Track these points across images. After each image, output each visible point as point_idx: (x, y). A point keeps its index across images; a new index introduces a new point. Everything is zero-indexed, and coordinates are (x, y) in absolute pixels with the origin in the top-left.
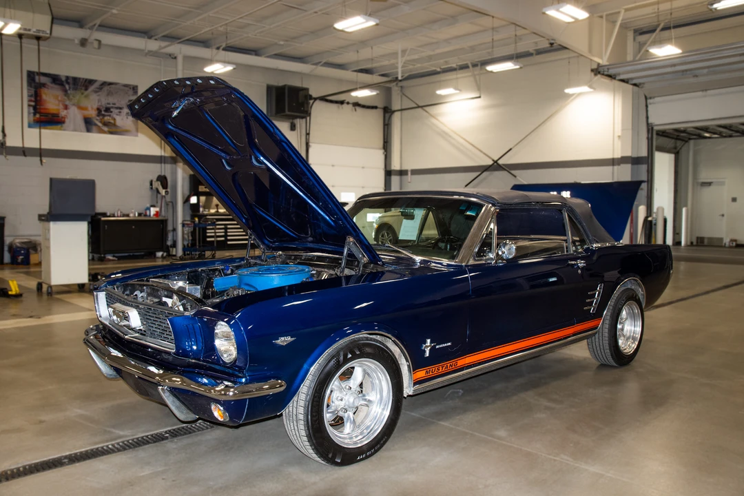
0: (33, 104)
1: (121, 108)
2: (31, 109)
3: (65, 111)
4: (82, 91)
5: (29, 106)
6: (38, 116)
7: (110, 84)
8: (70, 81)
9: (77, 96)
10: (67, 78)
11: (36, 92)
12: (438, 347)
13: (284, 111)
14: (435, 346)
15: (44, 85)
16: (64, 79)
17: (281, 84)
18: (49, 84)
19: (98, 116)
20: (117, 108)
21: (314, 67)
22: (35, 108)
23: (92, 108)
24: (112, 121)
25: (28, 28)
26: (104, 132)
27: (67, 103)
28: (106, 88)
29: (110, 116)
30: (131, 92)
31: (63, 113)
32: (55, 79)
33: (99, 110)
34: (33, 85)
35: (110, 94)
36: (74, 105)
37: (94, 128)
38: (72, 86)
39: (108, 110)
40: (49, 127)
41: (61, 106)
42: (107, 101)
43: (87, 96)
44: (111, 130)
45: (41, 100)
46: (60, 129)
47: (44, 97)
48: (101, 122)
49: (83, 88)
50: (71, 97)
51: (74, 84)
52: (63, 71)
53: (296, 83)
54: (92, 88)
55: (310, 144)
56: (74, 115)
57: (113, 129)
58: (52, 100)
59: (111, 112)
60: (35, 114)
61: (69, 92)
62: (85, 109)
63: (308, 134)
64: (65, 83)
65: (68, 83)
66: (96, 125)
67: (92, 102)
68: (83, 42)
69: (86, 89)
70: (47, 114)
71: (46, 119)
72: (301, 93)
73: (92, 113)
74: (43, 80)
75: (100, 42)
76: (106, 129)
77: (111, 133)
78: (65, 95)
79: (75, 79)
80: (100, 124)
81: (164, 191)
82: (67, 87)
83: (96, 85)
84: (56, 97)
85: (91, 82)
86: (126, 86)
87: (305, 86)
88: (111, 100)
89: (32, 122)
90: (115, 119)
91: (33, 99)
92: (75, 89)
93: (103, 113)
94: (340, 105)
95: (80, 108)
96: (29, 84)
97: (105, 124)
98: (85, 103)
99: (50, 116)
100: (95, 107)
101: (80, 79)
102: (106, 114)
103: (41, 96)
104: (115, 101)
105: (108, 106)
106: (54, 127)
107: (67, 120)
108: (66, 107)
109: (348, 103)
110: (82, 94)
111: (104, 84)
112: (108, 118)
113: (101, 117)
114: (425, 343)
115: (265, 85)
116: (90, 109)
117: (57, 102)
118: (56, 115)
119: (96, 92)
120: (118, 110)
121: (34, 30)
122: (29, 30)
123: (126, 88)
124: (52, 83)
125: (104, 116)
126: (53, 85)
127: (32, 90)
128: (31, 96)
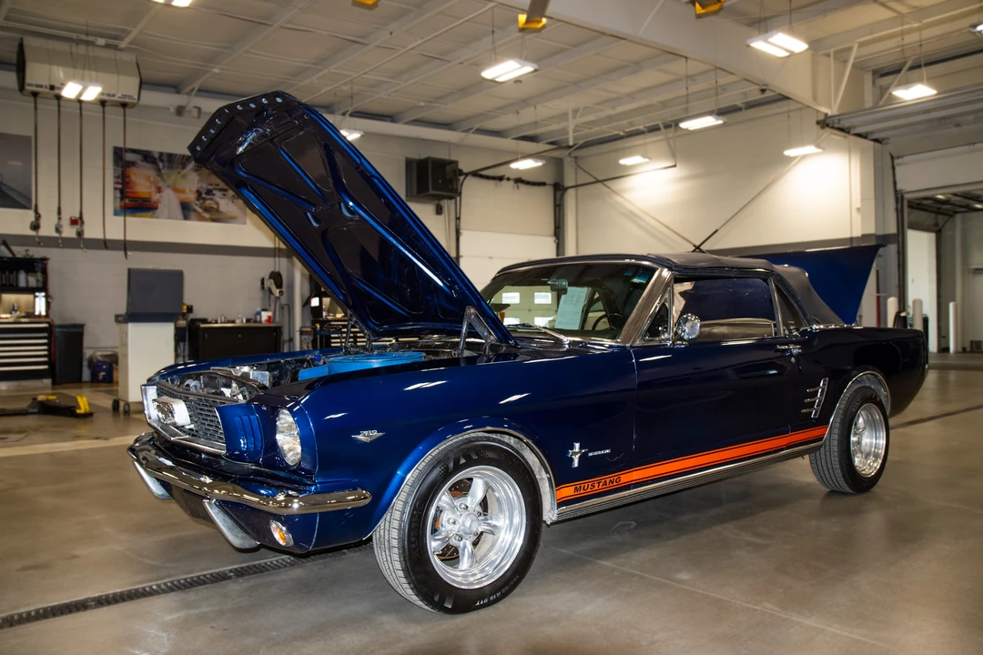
0: (120, 186)
1: (225, 190)
2: (118, 192)
3: (158, 195)
4: (179, 170)
5: (115, 189)
6: (127, 201)
8: (165, 158)
9: (172, 176)
10: (161, 154)
11: (123, 173)
12: (591, 454)
13: (428, 191)
14: (586, 453)
15: (133, 164)
16: (157, 156)
17: (423, 156)
18: (140, 162)
19: (198, 200)
20: (221, 190)
21: (464, 134)
22: (122, 192)
23: (190, 191)
24: (215, 206)
25: (112, 93)
26: (205, 220)
27: (161, 184)
29: (212, 199)
31: (155, 197)
32: (147, 156)
33: (199, 193)
34: (120, 164)
36: (169, 186)
37: (193, 215)
38: (166, 164)
39: (209, 192)
40: (139, 214)
41: (153, 189)
42: (209, 182)
43: (184, 176)
44: (213, 217)
45: (128, 183)
46: (152, 217)
47: (133, 178)
48: (201, 207)
49: (180, 167)
50: (165, 177)
51: (169, 162)
52: (156, 146)
53: (442, 155)
54: (191, 165)
55: (461, 231)
56: (169, 199)
57: (217, 216)
58: (143, 182)
59: (214, 195)
60: (122, 199)
61: (163, 171)
62: (182, 191)
63: (458, 219)
64: (158, 161)
65: (162, 161)
66: (195, 211)
67: (191, 184)
68: (180, 111)
69: (184, 168)
70: (135, 199)
71: (134, 204)
72: (448, 168)
73: (191, 197)
74: (129, 157)
75: (199, 109)
76: (207, 215)
77: (214, 220)
78: (158, 175)
79: (170, 156)
80: (200, 210)
81: (278, 290)
82: (161, 165)
84: (148, 178)
85: (189, 158)
87: (453, 158)
88: (214, 179)
89: (118, 209)
90: (218, 204)
91: (120, 180)
92: (170, 168)
93: (204, 195)
94: (497, 182)
95: (176, 190)
96: (116, 163)
97: (207, 210)
98: (182, 184)
99: (139, 201)
100: (194, 189)
101: (176, 155)
102: (208, 197)
103: (129, 177)
104: (219, 181)
105: (210, 187)
106: (145, 214)
107: (160, 206)
108: (159, 190)
109: (508, 179)
110: (179, 173)
112: (210, 202)
113: (201, 201)
114: (572, 448)
115: (404, 159)
116: (188, 191)
117: (148, 184)
118: (147, 200)
119: (195, 170)
120: (223, 193)
121: (119, 95)
122: (114, 95)
124: (142, 161)
125: (205, 199)
126: (144, 164)
127: (120, 170)
128: (118, 177)
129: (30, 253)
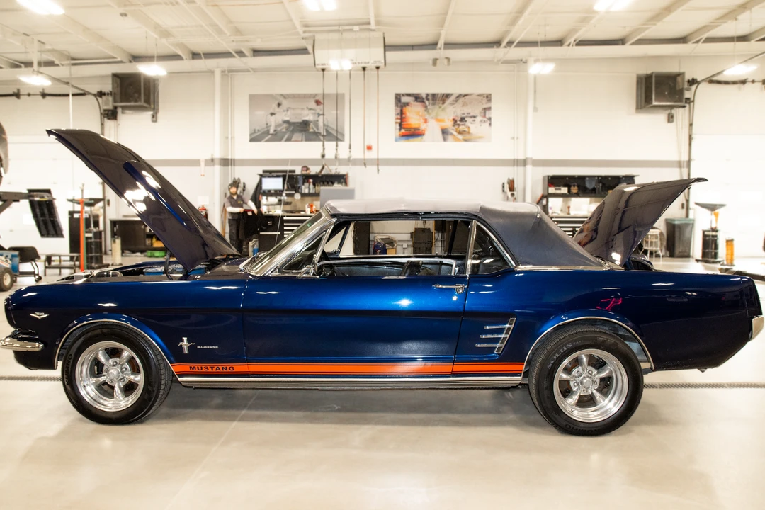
0: (399, 121)
1: (474, 117)
2: (398, 125)
3: (425, 125)
4: (440, 105)
5: (396, 123)
6: (403, 131)
7: (465, 95)
8: (430, 97)
9: (435, 110)
10: (427, 95)
11: (402, 111)
13: (651, 103)
15: (407, 104)
16: (424, 96)
17: (649, 72)
18: (412, 102)
19: (454, 126)
20: (471, 117)
21: (696, 45)
22: (401, 125)
23: (449, 119)
24: (467, 130)
25: (367, 61)
26: (458, 140)
27: (427, 117)
28: (461, 100)
29: (464, 125)
30: (485, 100)
31: (423, 126)
32: (417, 98)
33: (455, 121)
34: (399, 105)
35: (465, 104)
36: (432, 118)
37: (450, 137)
38: (431, 102)
39: (462, 119)
40: (411, 139)
41: (422, 121)
42: (462, 112)
43: (443, 109)
44: (465, 138)
45: (405, 117)
46: (421, 141)
47: (408, 114)
48: (456, 131)
49: (441, 102)
50: (430, 111)
51: (433, 100)
52: (423, 90)
54: (449, 101)
55: (693, 136)
56: (433, 127)
57: (467, 137)
58: (415, 116)
59: (466, 121)
60: (400, 129)
61: (429, 107)
62: (443, 121)
63: (691, 125)
64: (425, 100)
65: (428, 100)
66: (452, 134)
67: (448, 113)
68: (435, 61)
69: (443, 103)
70: (409, 129)
71: (411, 133)
72: (679, 79)
73: (448, 124)
74: (404, 99)
75: (448, 59)
76: (460, 137)
77: (465, 140)
78: (425, 111)
79: (434, 95)
80: (455, 133)
81: (510, 193)
82: (427, 102)
83: (452, 98)
84: (418, 113)
85: (447, 96)
86: (479, 95)
87: (682, 71)
88: (466, 110)
89: (398, 137)
90: (469, 128)
91: (399, 117)
92: (434, 104)
93: (458, 122)
94: (742, 86)
95: (438, 120)
96: (397, 105)
97: (460, 133)
98: (442, 115)
99: (413, 130)
100: (451, 118)
101: (438, 94)
102: (461, 123)
103: (405, 114)
104: (470, 111)
105: (463, 116)
106: (416, 139)
107: (427, 133)
108: (426, 121)
109: (753, 81)
110: (440, 107)
111: (459, 96)
112: (463, 127)
113: (457, 127)
115: (635, 76)
116: (446, 120)
117: (418, 117)
118: (417, 129)
119: (452, 104)
120: (473, 119)
121: (372, 62)
122: (368, 63)
123: (479, 97)
124: (414, 101)
125: (459, 125)
126: (416, 103)
127: (399, 110)
128: (398, 114)
129: (338, 171)
